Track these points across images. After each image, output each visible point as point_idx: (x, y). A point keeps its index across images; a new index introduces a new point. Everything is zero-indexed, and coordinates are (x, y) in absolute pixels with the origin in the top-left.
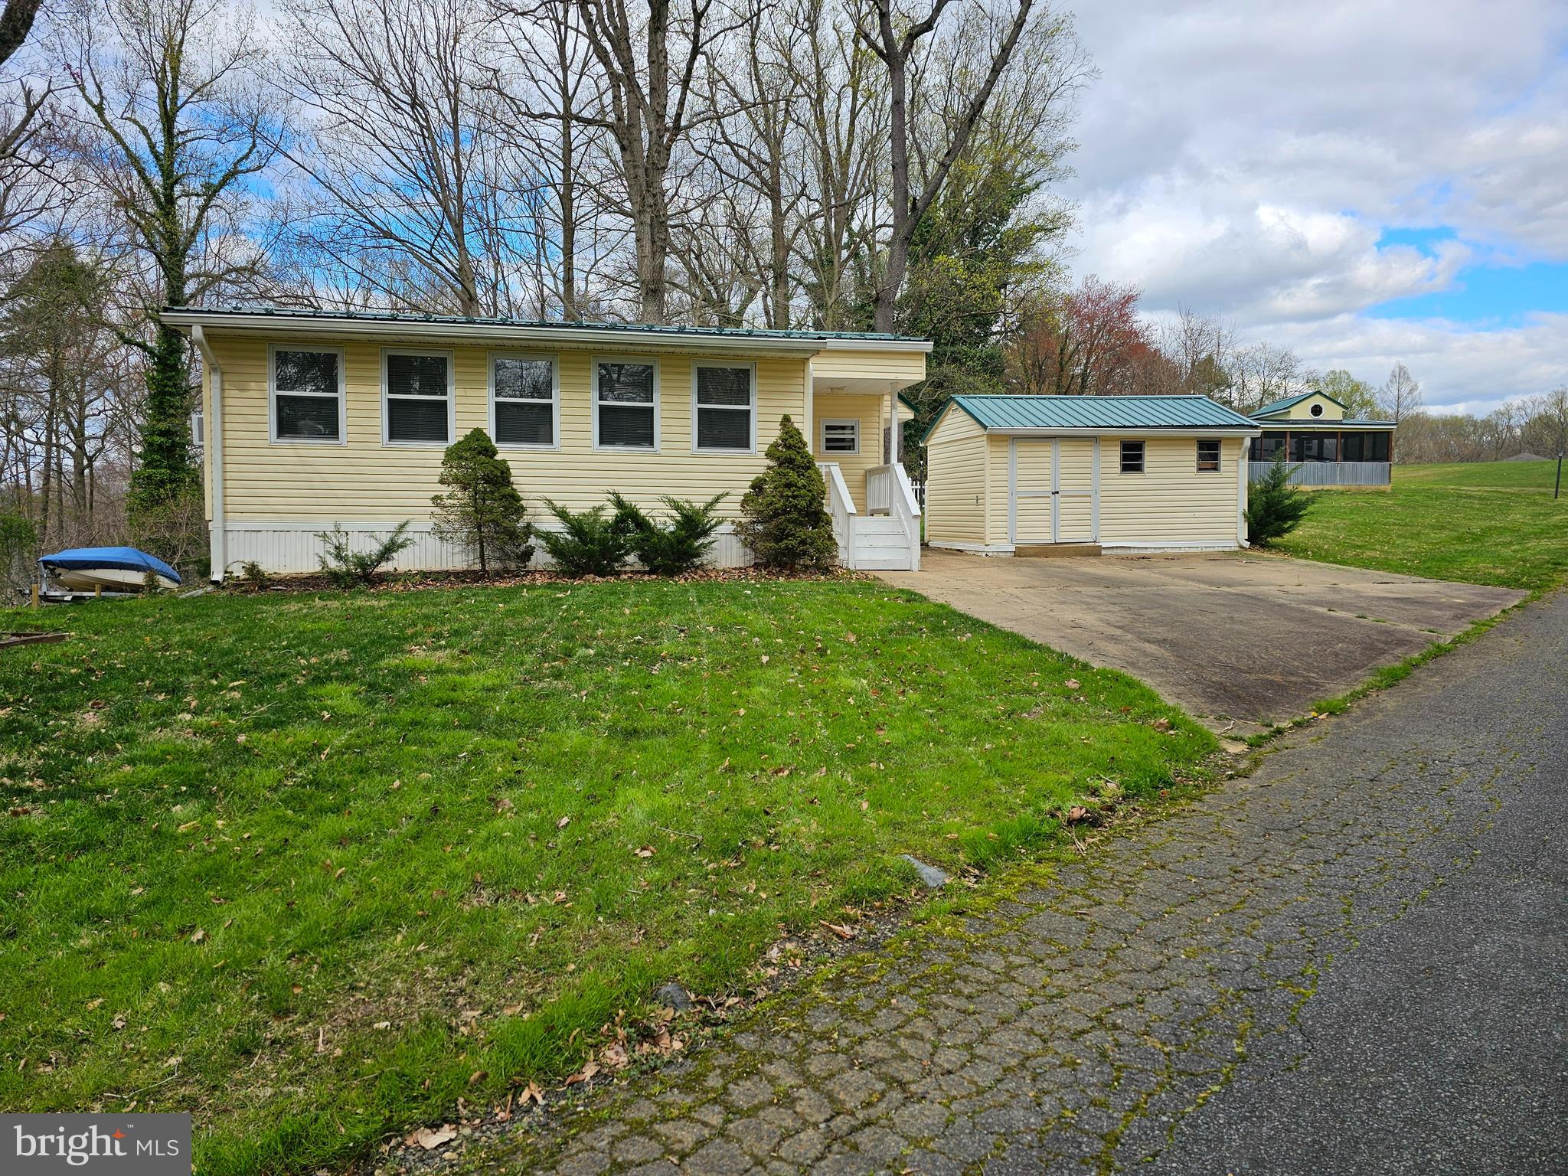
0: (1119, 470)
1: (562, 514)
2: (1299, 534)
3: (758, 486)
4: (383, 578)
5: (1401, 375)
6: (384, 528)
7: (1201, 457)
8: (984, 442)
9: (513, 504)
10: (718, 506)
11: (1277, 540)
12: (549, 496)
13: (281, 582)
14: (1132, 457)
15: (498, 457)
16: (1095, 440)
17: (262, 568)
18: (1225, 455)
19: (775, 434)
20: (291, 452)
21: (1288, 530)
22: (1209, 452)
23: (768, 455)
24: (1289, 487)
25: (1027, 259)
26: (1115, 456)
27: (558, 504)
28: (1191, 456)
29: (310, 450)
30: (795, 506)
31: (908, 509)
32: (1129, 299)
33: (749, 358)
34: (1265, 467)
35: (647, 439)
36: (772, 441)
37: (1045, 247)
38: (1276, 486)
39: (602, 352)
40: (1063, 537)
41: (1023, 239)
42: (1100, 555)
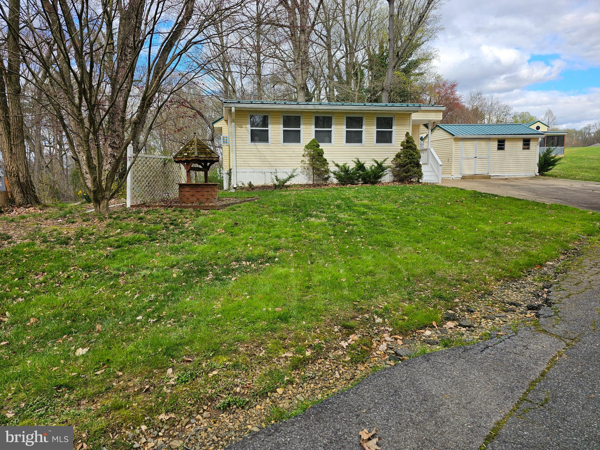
0: (496, 149)
1: (337, 165)
2: (555, 170)
3: (398, 156)
4: (287, 187)
5: (549, 113)
6: (290, 172)
7: (524, 145)
8: (452, 140)
9: (324, 162)
10: (385, 162)
11: (546, 173)
12: (334, 160)
13: (257, 187)
14: (501, 145)
15: (320, 148)
16: (489, 139)
17: (252, 183)
18: (532, 144)
19: (403, 138)
20: (254, 147)
21: (550, 169)
22: (526, 143)
23: (402, 145)
24: (553, 155)
25: (417, 71)
26: (495, 144)
27: (336, 162)
28: (521, 144)
29: (261, 146)
30: (413, 161)
31: (438, 163)
32: (453, 86)
33: (393, 114)
34: (545, 149)
35: (360, 141)
36: (402, 141)
37: (423, 66)
38: (548, 154)
39: (346, 113)
40: (478, 172)
41: (415, 64)
42: (490, 178)
